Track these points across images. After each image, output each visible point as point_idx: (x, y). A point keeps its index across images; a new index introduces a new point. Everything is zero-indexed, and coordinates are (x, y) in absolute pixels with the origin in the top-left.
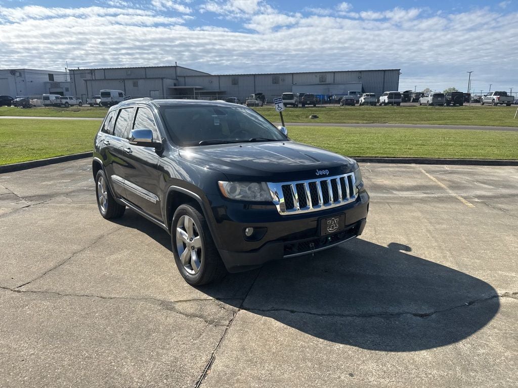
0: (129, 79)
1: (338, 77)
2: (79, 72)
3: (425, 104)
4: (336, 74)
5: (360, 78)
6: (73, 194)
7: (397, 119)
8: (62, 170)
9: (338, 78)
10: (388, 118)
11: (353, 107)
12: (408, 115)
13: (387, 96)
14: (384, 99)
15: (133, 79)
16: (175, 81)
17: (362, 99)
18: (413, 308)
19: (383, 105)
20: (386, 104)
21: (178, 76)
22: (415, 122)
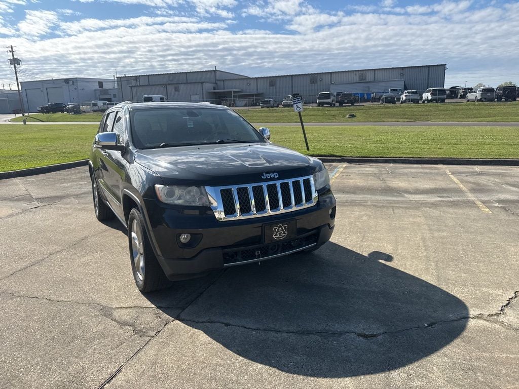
0: (172, 84)
2: (125, 79)
3: (473, 100)
4: (376, 71)
5: (402, 75)
6: (83, 195)
7: (441, 117)
9: (379, 75)
10: (431, 115)
11: (393, 105)
12: (453, 112)
13: (430, 93)
14: (427, 96)
15: (174, 84)
16: (214, 85)
17: (403, 97)
18: (361, 327)
19: (426, 102)
20: (429, 101)
21: (218, 80)
22: (461, 120)
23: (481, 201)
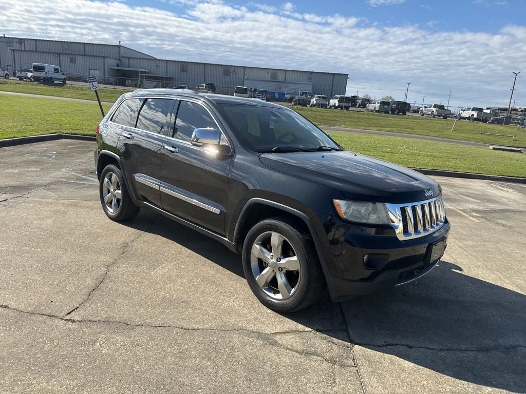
0: (66, 54)
1: (289, 75)
2: (5, 40)
3: (372, 111)
4: (287, 72)
5: (310, 79)
7: (347, 123)
8: (22, 155)
9: (290, 77)
10: (338, 121)
11: (305, 107)
12: (357, 120)
13: (337, 100)
14: (334, 102)
15: (69, 54)
16: (118, 62)
17: (314, 101)
19: (333, 108)
20: (336, 107)
21: (122, 57)
22: (364, 127)
23: (461, 210)
